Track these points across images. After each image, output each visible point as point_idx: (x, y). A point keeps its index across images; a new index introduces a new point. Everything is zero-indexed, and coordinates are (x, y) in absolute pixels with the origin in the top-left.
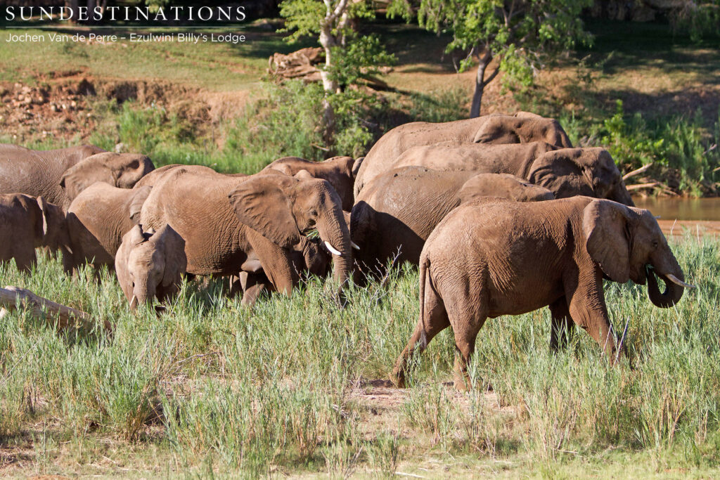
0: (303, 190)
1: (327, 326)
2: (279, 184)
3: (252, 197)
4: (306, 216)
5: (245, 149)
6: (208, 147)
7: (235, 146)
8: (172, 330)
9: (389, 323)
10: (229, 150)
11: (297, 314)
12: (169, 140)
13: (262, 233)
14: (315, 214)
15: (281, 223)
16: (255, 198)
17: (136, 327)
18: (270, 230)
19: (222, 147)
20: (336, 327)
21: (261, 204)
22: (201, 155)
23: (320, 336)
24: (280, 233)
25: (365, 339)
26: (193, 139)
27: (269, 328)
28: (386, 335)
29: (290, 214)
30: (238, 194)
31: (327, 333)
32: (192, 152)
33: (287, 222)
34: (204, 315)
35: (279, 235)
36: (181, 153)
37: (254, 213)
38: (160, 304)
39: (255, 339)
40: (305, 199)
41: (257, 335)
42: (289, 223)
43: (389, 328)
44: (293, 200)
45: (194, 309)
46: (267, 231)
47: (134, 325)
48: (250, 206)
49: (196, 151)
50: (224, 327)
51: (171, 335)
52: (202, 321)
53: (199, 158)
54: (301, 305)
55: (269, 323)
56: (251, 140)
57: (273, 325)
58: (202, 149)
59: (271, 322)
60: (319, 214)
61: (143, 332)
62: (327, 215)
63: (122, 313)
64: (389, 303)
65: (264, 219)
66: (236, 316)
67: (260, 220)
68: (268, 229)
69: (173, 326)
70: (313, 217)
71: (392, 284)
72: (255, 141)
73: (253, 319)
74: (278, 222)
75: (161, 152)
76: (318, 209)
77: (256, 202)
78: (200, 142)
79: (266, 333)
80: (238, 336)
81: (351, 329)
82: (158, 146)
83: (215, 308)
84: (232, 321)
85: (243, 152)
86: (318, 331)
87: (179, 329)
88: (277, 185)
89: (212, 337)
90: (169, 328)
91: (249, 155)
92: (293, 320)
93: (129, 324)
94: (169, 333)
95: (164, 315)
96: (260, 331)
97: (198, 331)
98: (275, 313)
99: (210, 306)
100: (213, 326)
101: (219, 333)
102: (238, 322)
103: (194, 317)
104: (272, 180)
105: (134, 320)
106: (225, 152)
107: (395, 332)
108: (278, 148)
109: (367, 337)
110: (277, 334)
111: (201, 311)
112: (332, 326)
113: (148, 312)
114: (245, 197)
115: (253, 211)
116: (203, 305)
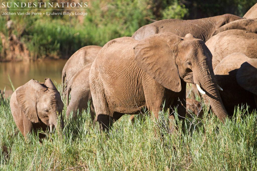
0: (183, 47)
1: (160, 145)
2: (168, 41)
3: (148, 49)
4: (184, 65)
5: (98, 22)
6: (73, 22)
7: (91, 20)
8: (51, 151)
9: (204, 142)
10: (87, 23)
11: (139, 137)
12: (45, 18)
13: (153, 76)
14: (190, 64)
15: (167, 69)
16: (150, 50)
17: (25, 149)
18: (159, 74)
19: (82, 22)
20: (166, 145)
21: (154, 55)
22: (67, 28)
23: (155, 153)
24: (166, 77)
25: (187, 154)
26: (62, 17)
27: (119, 147)
28: (202, 150)
29: (174, 63)
30: (139, 47)
31: (160, 150)
32: (61, 25)
33: (172, 69)
34: (73, 140)
35: (165, 78)
36: (53, 27)
37: (149, 61)
38: (43, 132)
39: (110, 155)
40: (184, 54)
41: (111, 153)
42: (173, 70)
43: (204, 145)
44: (176, 54)
45: (66, 136)
46: (157, 75)
47: (24, 148)
48: (146, 56)
49: (64, 25)
50: (88, 148)
51: (50, 154)
52: (72, 144)
53: (66, 30)
54: (141, 131)
55: (119, 144)
56: (103, 16)
57: (122, 145)
58: (68, 23)
59: (120, 143)
60: (193, 64)
61: (30, 153)
62: (199, 65)
63: (16, 141)
64: (204, 128)
65: (156, 66)
66: (96, 140)
67: (153, 67)
68: (158, 73)
69: (52, 149)
70: (189, 66)
71: (205, 114)
72: (105, 17)
73: (108, 141)
74: (165, 69)
75: (39, 26)
76: (192, 61)
77: (151, 53)
78: (67, 18)
79: (118, 151)
80: (98, 153)
81: (177, 147)
82: (38, 22)
83: (81, 134)
84: (93, 144)
85: (97, 25)
86: (154, 149)
87: (56, 150)
88: (166, 42)
89: (80, 155)
90: (49, 150)
91: (101, 26)
92: (136, 141)
93: (20, 148)
94: (49, 154)
95: (45, 141)
96: (113, 150)
97: (69, 151)
98: (123, 137)
99: (77, 133)
100: (80, 147)
101: (84, 152)
102: (97, 144)
103: (66, 141)
104: (163, 38)
105: (23, 145)
106: (84, 25)
107: (209, 148)
108: (122, 21)
109: (188, 152)
110: (125, 152)
111: (71, 137)
112: (163, 145)
113: (34, 139)
114: (143, 49)
115: (148, 59)
116: (72, 133)
